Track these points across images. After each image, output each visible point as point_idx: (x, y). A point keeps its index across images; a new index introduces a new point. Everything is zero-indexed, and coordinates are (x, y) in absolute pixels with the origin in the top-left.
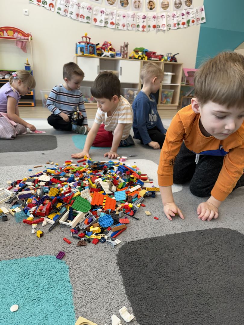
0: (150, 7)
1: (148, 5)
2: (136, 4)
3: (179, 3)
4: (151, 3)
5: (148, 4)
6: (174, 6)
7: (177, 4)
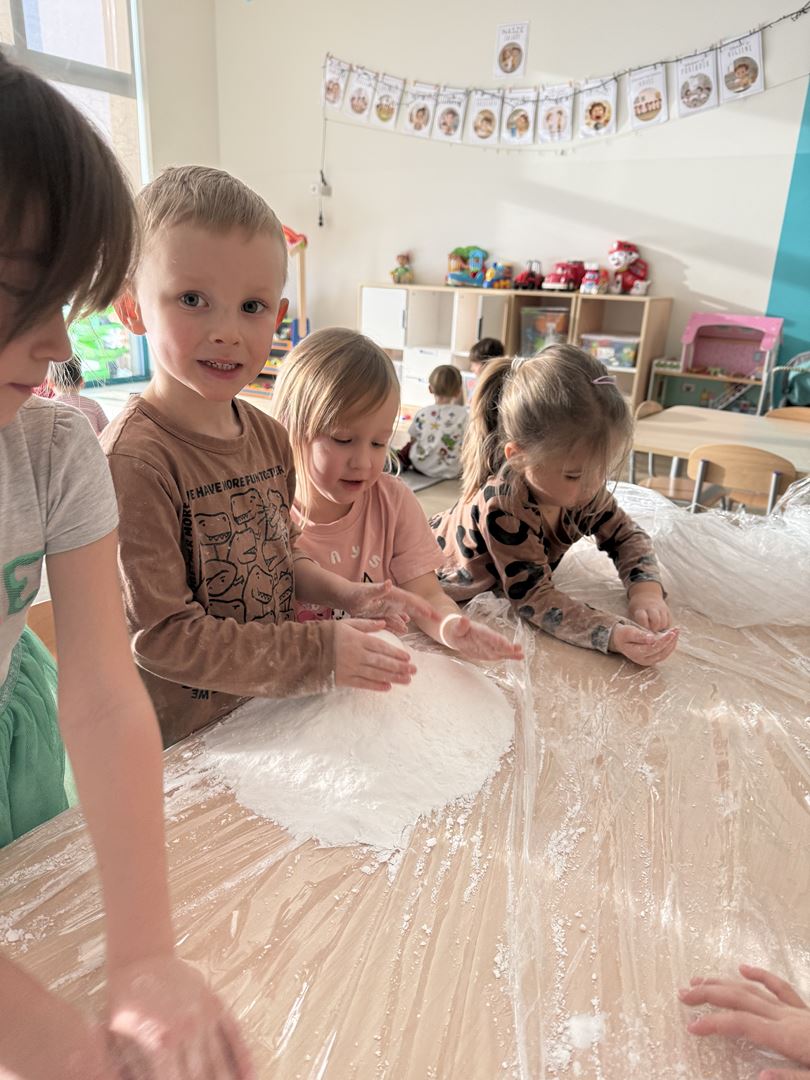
0: (593, 123)
1: (586, 118)
2: (550, 122)
3: (699, 88)
4: (598, 111)
5: (588, 114)
6: (681, 101)
7: (692, 94)
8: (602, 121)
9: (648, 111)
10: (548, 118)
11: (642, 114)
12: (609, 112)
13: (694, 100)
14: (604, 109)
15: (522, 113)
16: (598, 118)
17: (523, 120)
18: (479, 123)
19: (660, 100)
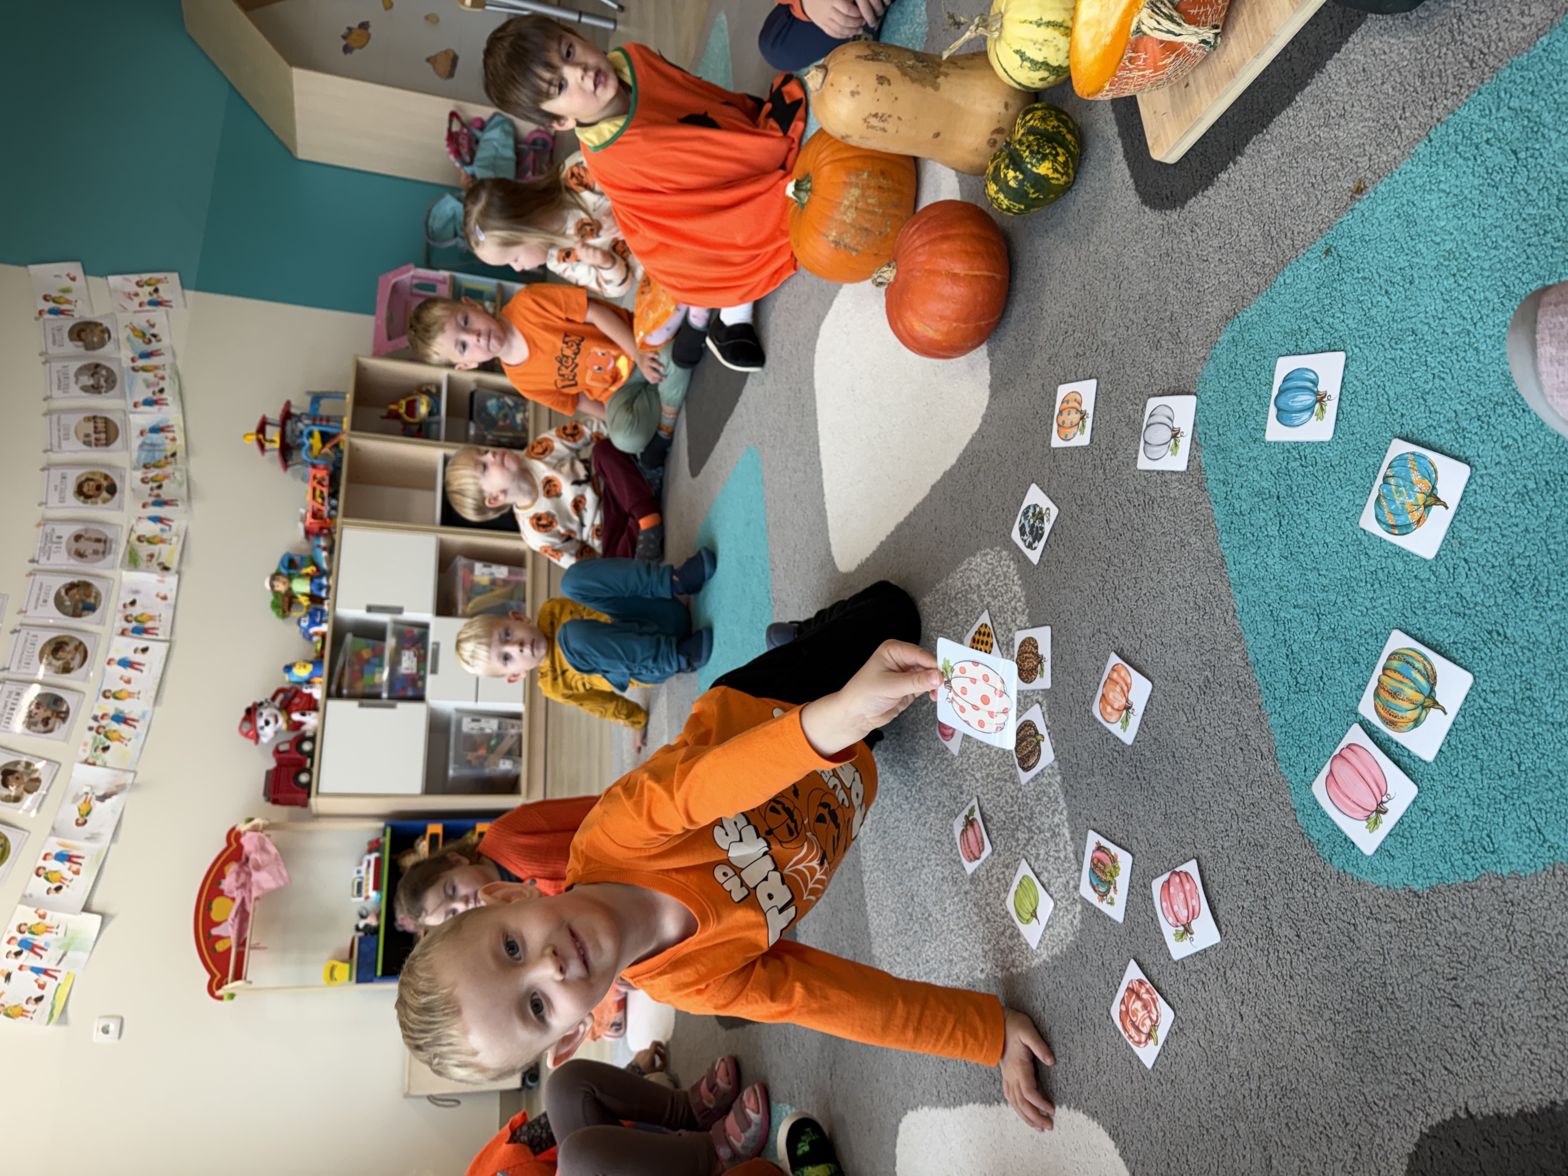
4: (88, 488)
6: (103, 395)
7: (98, 383)
8: (105, 483)
9: (106, 432)
10: (80, 555)
11: (107, 439)
12: (94, 473)
13: (106, 381)
14: (88, 480)
15: (63, 592)
16: (99, 488)
17: (74, 591)
18: (59, 663)
19: (95, 417)
